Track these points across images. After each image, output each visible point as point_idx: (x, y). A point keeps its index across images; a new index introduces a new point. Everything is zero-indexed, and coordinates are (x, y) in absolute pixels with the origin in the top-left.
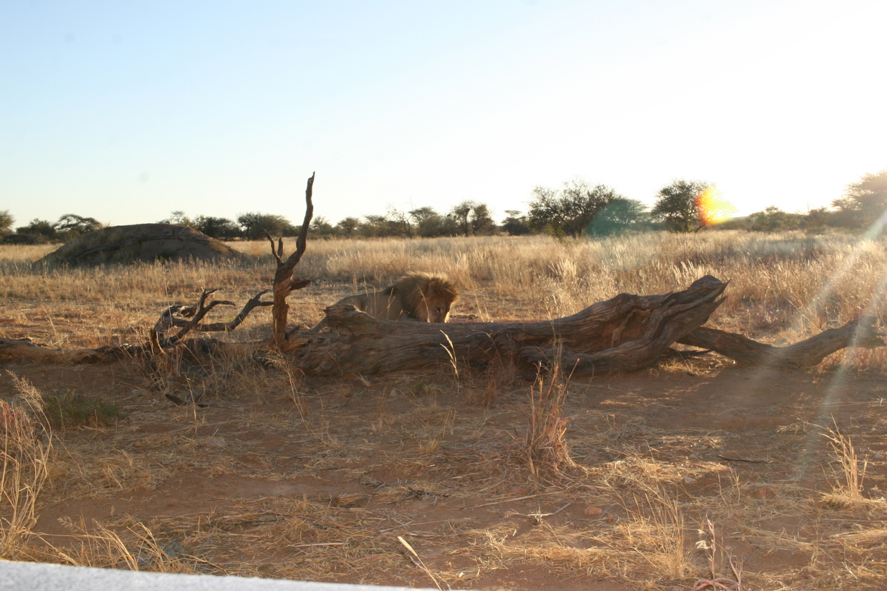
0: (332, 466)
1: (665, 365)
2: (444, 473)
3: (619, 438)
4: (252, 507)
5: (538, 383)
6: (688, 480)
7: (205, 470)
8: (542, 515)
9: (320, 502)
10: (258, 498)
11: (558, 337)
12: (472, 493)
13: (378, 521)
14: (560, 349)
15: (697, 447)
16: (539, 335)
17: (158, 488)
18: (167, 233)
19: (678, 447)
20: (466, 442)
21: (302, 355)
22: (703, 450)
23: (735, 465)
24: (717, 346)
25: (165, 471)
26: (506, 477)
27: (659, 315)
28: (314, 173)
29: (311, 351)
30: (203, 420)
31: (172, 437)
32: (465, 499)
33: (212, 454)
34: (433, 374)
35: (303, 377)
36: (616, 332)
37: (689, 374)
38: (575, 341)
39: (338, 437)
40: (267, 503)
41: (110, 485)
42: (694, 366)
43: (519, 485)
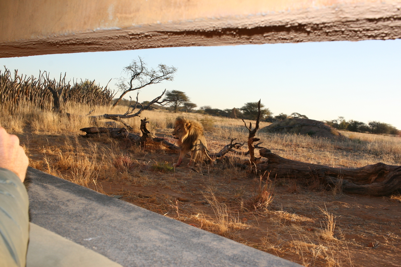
6: (292, 221)
16: (337, 173)
18: (314, 124)
36: (374, 178)
37: (399, 201)
38: (355, 179)
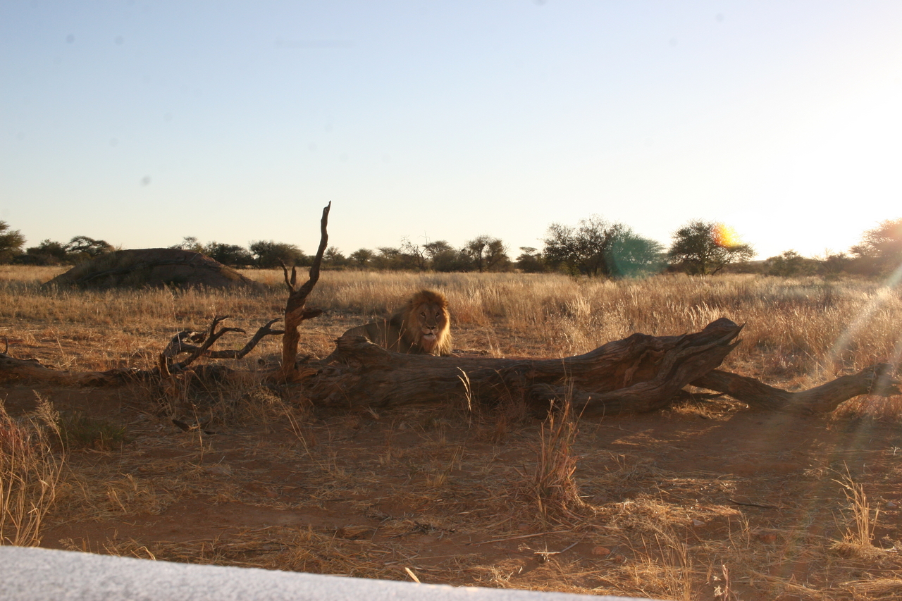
0: (338, 497)
1: (677, 407)
2: (451, 508)
3: (629, 478)
4: (256, 535)
5: (549, 422)
6: (698, 523)
7: (210, 497)
8: (548, 553)
9: (325, 533)
10: (263, 527)
11: (569, 375)
12: (479, 529)
13: (383, 554)
14: (571, 388)
15: (708, 490)
16: (550, 373)
17: (162, 514)
18: (178, 258)
19: (688, 490)
20: (474, 478)
21: (312, 385)
22: (713, 494)
23: (745, 510)
24: (731, 389)
25: (170, 497)
26: (513, 515)
27: (672, 357)
28: (330, 203)
29: (321, 382)
30: (210, 446)
31: (178, 463)
32: (473, 535)
33: (217, 481)
34: (443, 409)
35: (312, 407)
36: (629, 372)
37: (701, 416)
38: (587, 380)
39: (346, 469)
40: (271, 532)
41: (113, 508)
42: (707, 409)
43: (526, 523)
